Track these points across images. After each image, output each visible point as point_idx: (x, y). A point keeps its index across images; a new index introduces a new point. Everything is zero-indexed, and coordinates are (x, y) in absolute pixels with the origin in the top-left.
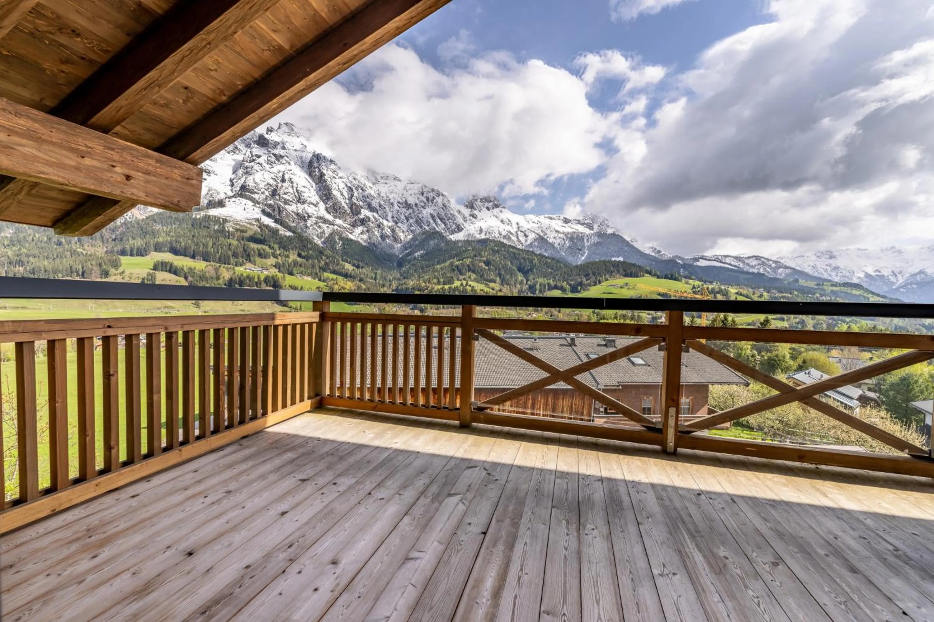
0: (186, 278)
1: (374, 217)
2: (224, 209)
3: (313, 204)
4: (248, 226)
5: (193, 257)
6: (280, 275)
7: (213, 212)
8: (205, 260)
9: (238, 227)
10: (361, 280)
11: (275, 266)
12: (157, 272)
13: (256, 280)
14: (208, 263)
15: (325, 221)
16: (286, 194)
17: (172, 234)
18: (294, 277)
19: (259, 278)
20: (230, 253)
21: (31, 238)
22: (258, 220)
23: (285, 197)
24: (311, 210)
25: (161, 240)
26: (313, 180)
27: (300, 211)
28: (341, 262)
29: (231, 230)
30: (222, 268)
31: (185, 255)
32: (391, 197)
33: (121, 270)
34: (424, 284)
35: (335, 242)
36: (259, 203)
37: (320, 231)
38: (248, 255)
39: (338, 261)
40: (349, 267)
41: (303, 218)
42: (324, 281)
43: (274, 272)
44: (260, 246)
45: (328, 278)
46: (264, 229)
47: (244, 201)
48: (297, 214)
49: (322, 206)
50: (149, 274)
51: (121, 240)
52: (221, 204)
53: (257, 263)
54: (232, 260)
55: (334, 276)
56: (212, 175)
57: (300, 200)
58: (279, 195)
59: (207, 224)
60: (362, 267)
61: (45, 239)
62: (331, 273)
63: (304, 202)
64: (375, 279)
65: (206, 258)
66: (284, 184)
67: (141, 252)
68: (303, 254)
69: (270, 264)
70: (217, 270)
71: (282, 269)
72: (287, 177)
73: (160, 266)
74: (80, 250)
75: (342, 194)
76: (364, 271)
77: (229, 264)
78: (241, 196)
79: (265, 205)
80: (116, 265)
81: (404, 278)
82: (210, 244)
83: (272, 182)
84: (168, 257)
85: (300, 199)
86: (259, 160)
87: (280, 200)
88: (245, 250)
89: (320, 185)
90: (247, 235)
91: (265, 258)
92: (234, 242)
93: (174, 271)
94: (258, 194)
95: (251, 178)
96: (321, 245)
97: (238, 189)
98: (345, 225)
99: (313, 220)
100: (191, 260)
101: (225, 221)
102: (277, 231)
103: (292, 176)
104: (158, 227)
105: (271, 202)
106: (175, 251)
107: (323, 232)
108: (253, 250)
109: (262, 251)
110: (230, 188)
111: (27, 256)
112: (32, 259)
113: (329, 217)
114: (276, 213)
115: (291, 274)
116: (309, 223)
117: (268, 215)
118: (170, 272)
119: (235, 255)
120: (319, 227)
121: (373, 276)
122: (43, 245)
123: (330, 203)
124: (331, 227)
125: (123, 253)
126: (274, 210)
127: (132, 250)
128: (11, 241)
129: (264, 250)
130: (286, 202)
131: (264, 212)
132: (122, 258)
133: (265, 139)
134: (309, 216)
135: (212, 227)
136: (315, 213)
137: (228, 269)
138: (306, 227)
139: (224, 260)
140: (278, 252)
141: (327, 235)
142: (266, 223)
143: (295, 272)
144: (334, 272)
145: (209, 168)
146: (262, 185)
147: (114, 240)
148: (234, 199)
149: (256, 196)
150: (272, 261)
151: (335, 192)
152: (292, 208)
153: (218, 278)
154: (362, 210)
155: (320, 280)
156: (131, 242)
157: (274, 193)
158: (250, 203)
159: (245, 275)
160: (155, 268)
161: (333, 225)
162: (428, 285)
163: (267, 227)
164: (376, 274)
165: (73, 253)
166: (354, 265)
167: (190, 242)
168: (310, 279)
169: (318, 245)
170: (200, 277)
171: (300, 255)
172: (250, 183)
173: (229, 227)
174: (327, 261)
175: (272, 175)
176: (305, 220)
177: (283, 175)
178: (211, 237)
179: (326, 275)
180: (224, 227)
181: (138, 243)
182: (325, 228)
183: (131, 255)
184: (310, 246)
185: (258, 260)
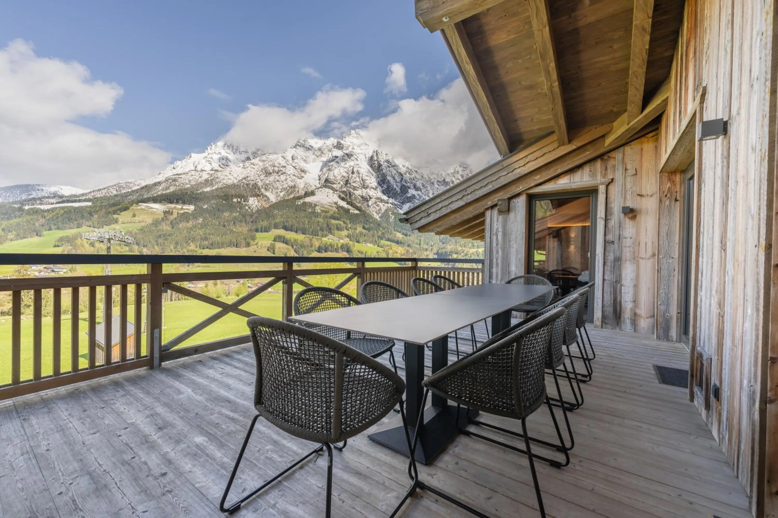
0: (292, 247)
1: (418, 195)
2: (315, 197)
3: (373, 188)
4: (330, 208)
5: (296, 232)
6: (351, 243)
7: (308, 200)
8: (303, 233)
9: (323, 209)
10: (409, 246)
11: (347, 236)
12: (276, 243)
13: (336, 247)
14: (305, 236)
15: (382, 201)
16: (354, 182)
17: (284, 216)
18: (360, 244)
19: (337, 246)
20: (319, 228)
21: (210, 223)
22: (336, 203)
23: (354, 184)
24: (372, 193)
25: (278, 221)
26: (374, 170)
27: (364, 194)
28: (393, 232)
29: (319, 211)
30: (314, 239)
31: (291, 231)
32: (432, 177)
33: (256, 242)
34: (460, 248)
35: (389, 216)
36: (337, 191)
37: (378, 208)
38: (330, 229)
39: (391, 231)
40: (399, 236)
41: (365, 199)
42: (381, 247)
43: (346, 240)
44: (337, 222)
45: (384, 245)
46: (340, 209)
47: (327, 190)
48: (362, 197)
49: (379, 189)
50: (271, 244)
51: (256, 222)
52: (312, 193)
53: (336, 234)
54: (320, 233)
55: (389, 243)
56: (307, 174)
57: (365, 187)
58: (350, 184)
59: (304, 209)
60: (410, 235)
61: (217, 223)
62: (386, 240)
63: (366, 188)
64: (420, 245)
65: (304, 232)
66: (353, 175)
67: (266, 230)
68: (366, 227)
69: (344, 235)
70: (311, 240)
71: (352, 238)
72: (355, 170)
73: (278, 239)
74: (234, 230)
75: (394, 178)
76: (411, 238)
77: (318, 236)
78: (325, 186)
79: (341, 192)
80: (254, 238)
81: (443, 243)
82: (307, 222)
83: (345, 174)
84: (281, 232)
85: (364, 185)
86: (337, 160)
87: (350, 187)
88: (328, 226)
89: (378, 173)
90: (329, 214)
91: (341, 230)
92: (321, 220)
93: (286, 241)
94: (336, 184)
95: (331, 173)
96: (379, 219)
97: (323, 182)
98: (396, 203)
99: (373, 200)
100: (295, 234)
101: (316, 205)
102: (349, 210)
103: (359, 169)
104: (276, 212)
105: (345, 189)
106: (286, 228)
107: (380, 209)
108: (333, 225)
109: (339, 226)
110: (318, 181)
111: (209, 234)
112: (211, 236)
113: (385, 198)
114: (348, 197)
115: (358, 242)
116: (370, 203)
117: (343, 199)
118: (283, 242)
119: (322, 230)
120: (378, 205)
121: (418, 242)
122: (216, 227)
123: (385, 186)
124: (386, 205)
125: (257, 231)
126: (346, 195)
127: (261, 228)
128: (202, 226)
129: (340, 225)
130: (355, 188)
131: (339, 197)
132: (257, 234)
133: (341, 144)
134: (370, 198)
135: (307, 210)
136: (375, 195)
137: (317, 240)
138: (368, 206)
139: (315, 233)
140: (349, 226)
141: (383, 211)
142: (341, 205)
143: (361, 240)
144: (388, 240)
145: (306, 169)
146: (339, 178)
147: (252, 222)
148: (321, 189)
149: (334, 186)
150: (345, 233)
151: (389, 178)
152: (358, 193)
153: (312, 246)
154: (409, 190)
155: (378, 246)
156: (261, 223)
157: (347, 182)
158: (331, 191)
159: (328, 243)
160: (275, 240)
161: (388, 203)
162: (464, 249)
163: (342, 207)
164: (420, 240)
165: (232, 231)
166: (403, 234)
167: (294, 221)
168: (371, 245)
169: (377, 219)
170: (301, 246)
171: (364, 228)
172: (331, 178)
173: (318, 209)
174: (384, 231)
175: (346, 170)
176: (368, 201)
177: (353, 169)
178: (306, 217)
179: (383, 242)
180: (315, 210)
181: (265, 223)
182: (382, 206)
183: (261, 232)
184: (371, 220)
185: (336, 232)
